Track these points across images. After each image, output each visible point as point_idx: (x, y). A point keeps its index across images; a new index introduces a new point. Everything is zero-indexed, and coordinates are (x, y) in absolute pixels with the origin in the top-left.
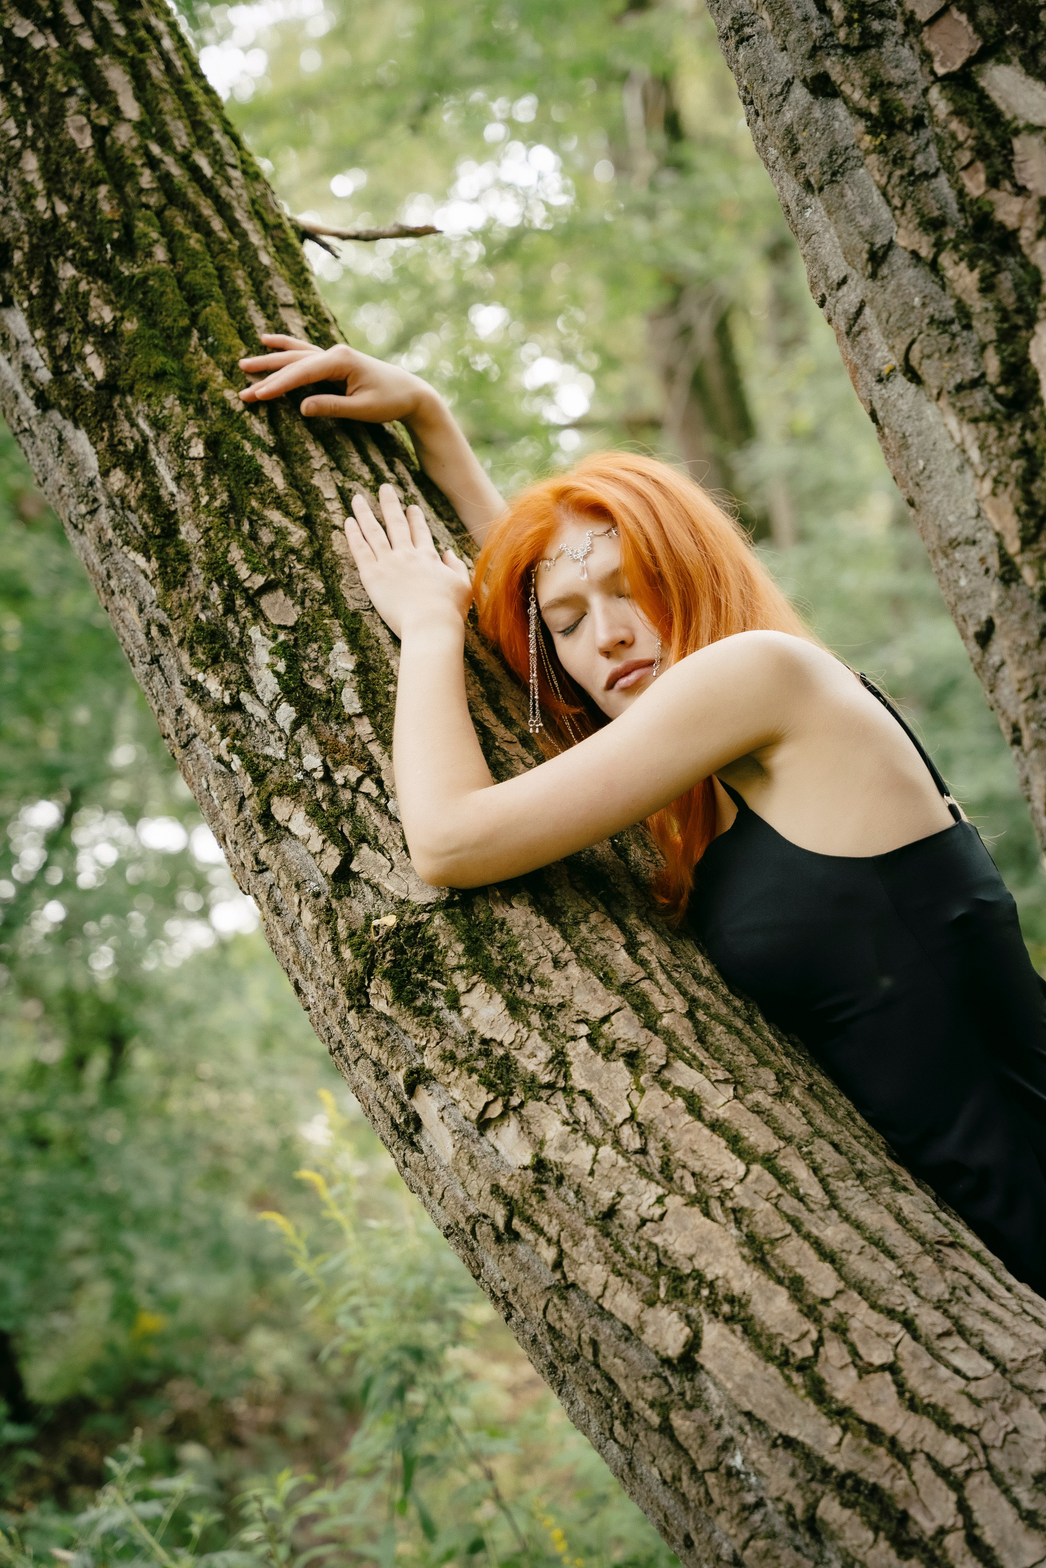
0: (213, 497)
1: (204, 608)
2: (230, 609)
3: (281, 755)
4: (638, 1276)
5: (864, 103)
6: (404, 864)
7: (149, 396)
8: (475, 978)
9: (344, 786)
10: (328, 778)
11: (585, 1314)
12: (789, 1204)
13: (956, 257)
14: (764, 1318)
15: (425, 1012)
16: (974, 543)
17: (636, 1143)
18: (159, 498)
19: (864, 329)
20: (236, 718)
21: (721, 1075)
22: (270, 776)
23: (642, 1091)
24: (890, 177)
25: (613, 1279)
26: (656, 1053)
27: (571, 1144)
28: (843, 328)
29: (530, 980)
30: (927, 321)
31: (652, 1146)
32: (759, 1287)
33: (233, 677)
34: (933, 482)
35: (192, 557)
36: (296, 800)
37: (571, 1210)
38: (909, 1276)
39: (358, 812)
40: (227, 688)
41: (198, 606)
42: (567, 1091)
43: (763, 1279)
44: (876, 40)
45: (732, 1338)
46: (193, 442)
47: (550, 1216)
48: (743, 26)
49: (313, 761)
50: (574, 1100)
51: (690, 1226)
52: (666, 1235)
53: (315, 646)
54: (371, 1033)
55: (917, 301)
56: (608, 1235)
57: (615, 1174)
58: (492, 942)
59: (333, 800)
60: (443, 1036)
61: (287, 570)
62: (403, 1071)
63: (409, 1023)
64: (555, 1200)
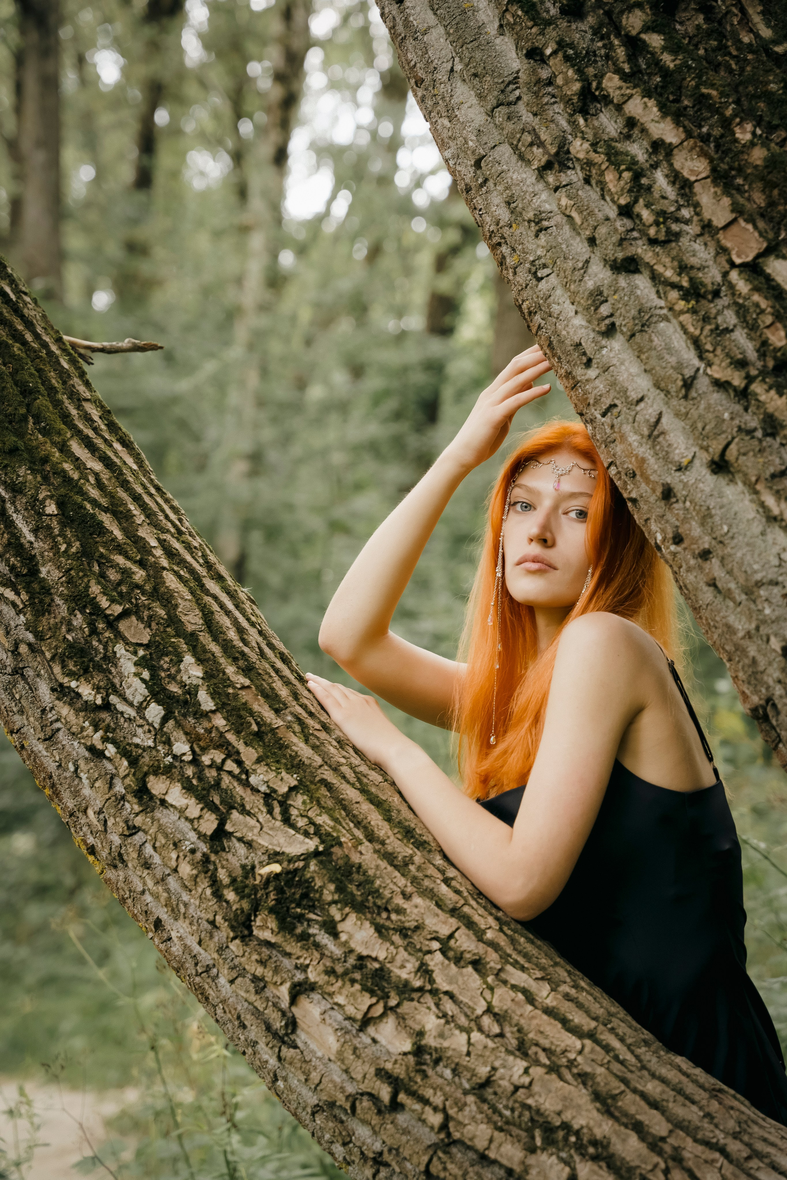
0: (69, 545)
1: (69, 631)
2: (94, 631)
3: (150, 743)
4: (515, 1131)
5: (676, 279)
6: (270, 824)
7: (6, 466)
8: (347, 910)
9: (210, 766)
10: (195, 761)
11: (467, 1164)
12: (616, 1067)
13: (766, 387)
14: (623, 1155)
15: (304, 937)
16: (777, 584)
17: (496, 1029)
18: (21, 545)
19: (663, 433)
20: (105, 715)
21: (539, 974)
22: (142, 761)
23: (491, 989)
24: (702, 329)
25: (496, 1134)
26: (492, 959)
27: (447, 1033)
28: (646, 432)
29: (386, 910)
30: (736, 429)
31: (507, 1029)
32: (616, 1132)
33: (101, 684)
34: (735, 541)
35: (52, 591)
36: (171, 778)
37: (449, 1084)
38: (708, 1116)
39: (224, 785)
40: (98, 692)
41: (64, 629)
42: (434, 992)
43: (617, 1126)
44: (673, 237)
45: (601, 1172)
46: (47, 502)
47: (435, 1089)
48: (542, 220)
49: (181, 747)
50: (440, 999)
51: (553, 1089)
52: (537, 1097)
53: (167, 659)
54: (255, 957)
55: (726, 416)
56: (484, 1100)
57: (487, 1053)
58: (351, 881)
59: (201, 778)
60: (322, 955)
61: (133, 600)
62: (288, 985)
63: (293, 947)
64: (435, 1077)
